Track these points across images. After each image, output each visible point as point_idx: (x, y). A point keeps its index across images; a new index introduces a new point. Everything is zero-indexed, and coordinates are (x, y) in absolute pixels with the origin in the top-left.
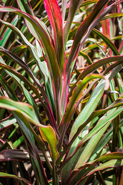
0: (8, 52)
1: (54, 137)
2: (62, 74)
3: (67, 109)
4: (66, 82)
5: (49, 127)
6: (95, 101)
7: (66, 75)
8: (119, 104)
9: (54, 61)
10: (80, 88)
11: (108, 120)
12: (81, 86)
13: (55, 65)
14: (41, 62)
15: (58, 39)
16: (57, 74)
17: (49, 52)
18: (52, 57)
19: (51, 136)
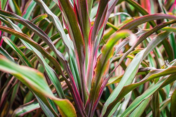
0: (25, 21)
1: (74, 116)
2: (88, 44)
3: (92, 84)
4: (92, 54)
5: (66, 101)
6: (129, 78)
7: (91, 46)
8: (154, 76)
9: (75, 27)
10: (106, 55)
11: (143, 99)
12: (106, 52)
13: (76, 31)
14: (66, 34)
15: (81, 3)
16: (80, 42)
17: (69, 15)
18: (73, 21)
19: (71, 113)
